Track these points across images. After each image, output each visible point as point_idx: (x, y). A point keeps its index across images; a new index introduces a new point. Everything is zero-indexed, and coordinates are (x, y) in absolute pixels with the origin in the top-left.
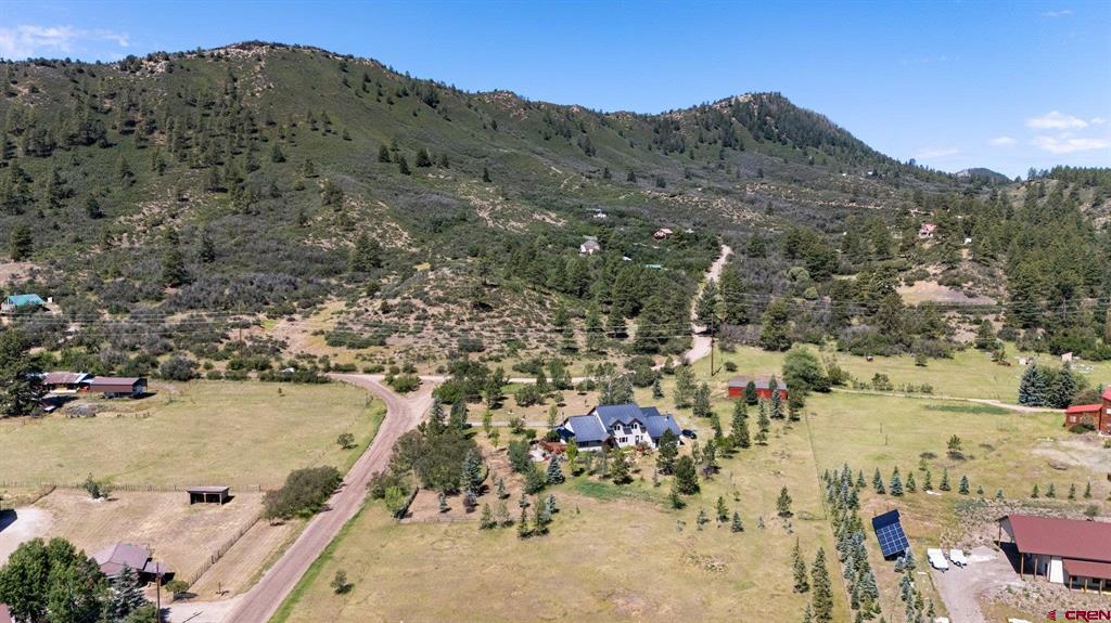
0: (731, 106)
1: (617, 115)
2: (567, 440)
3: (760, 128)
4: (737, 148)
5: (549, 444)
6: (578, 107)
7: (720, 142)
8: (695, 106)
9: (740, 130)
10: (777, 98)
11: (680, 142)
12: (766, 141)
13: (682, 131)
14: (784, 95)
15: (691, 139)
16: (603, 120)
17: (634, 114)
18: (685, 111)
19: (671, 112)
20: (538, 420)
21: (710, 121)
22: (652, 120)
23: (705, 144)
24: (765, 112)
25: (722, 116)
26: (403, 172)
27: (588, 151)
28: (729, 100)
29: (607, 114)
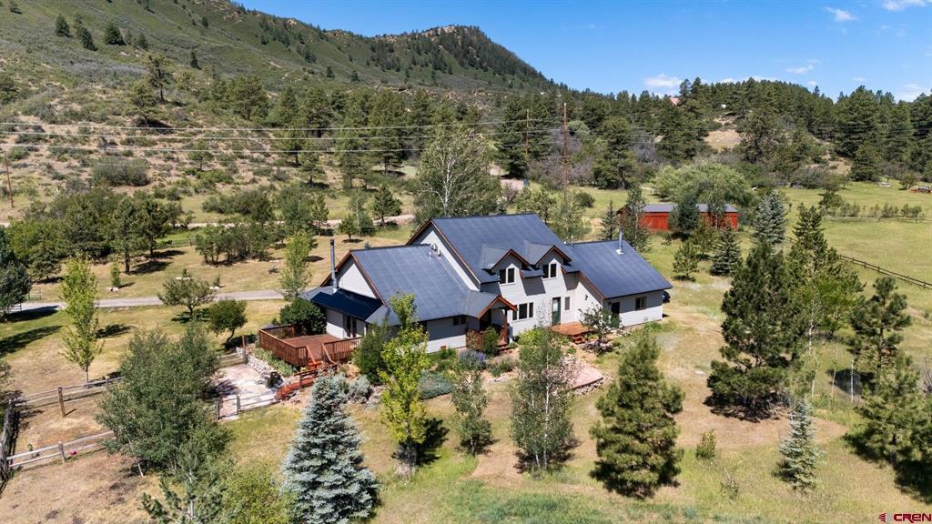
0: (437, 35)
1: (334, 33)
2: (350, 327)
3: (464, 56)
4: (447, 71)
5: (292, 342)
6: (295, 20)
7: (431, 65)
8: (405, 33)
9: (448, 58)
10: (476, 31)
11: (396, 62)
12: (470, 68)
13: (396, 54)
14: (482, 29)
15: (405, 62)
16: (321, 35)
17: (351, 34)
18: (398, 36)
19: (385, 36)
20: (255, 288)
21: (421, 47)
22: (367, 40)
23: (418, 66)
24: (467, 43)
25: (431, 44)
26: (87, 47)
27: (307, 57)
28: (436, 29)
29: (325, 31)
